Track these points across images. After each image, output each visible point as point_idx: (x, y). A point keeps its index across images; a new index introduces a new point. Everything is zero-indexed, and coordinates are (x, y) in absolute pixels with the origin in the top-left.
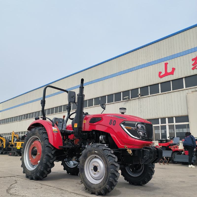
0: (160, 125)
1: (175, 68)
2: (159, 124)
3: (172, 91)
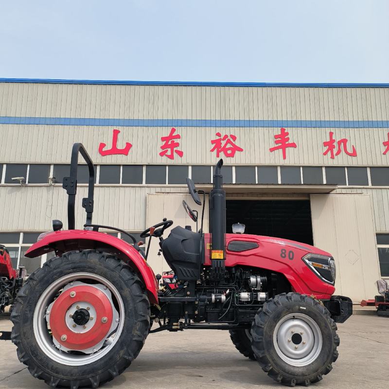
1: (132, 144)
3: (121, 184)
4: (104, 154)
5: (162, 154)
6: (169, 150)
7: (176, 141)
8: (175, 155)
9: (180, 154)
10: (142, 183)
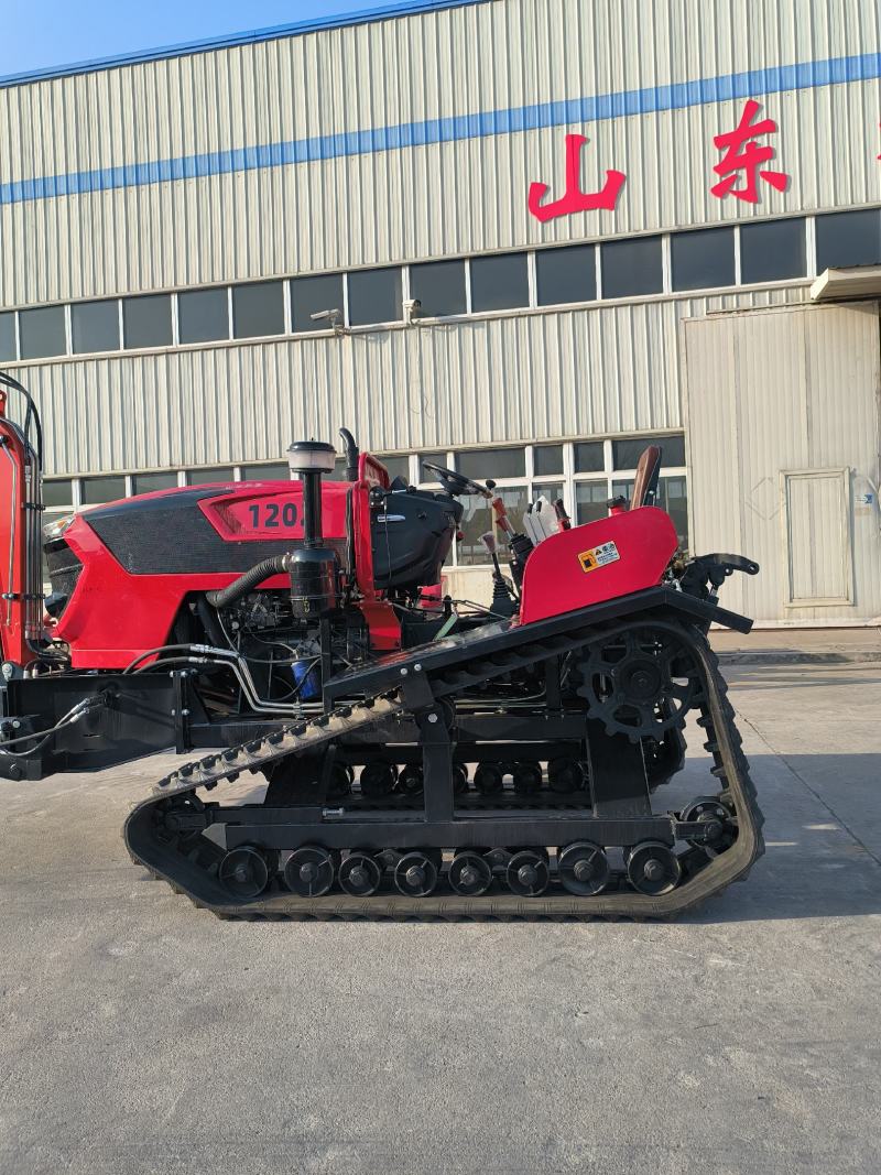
0: (529, 479)
1: (625, 173)
2: (522, 474)
3: (599, 300)
4: (546, 215)
5: (720, 191)
6: (743, 173)
7: (763, 141)
8: (764, 187)
9: (780, 181)
10: (661, 291)
